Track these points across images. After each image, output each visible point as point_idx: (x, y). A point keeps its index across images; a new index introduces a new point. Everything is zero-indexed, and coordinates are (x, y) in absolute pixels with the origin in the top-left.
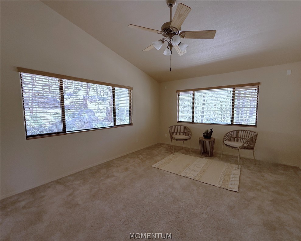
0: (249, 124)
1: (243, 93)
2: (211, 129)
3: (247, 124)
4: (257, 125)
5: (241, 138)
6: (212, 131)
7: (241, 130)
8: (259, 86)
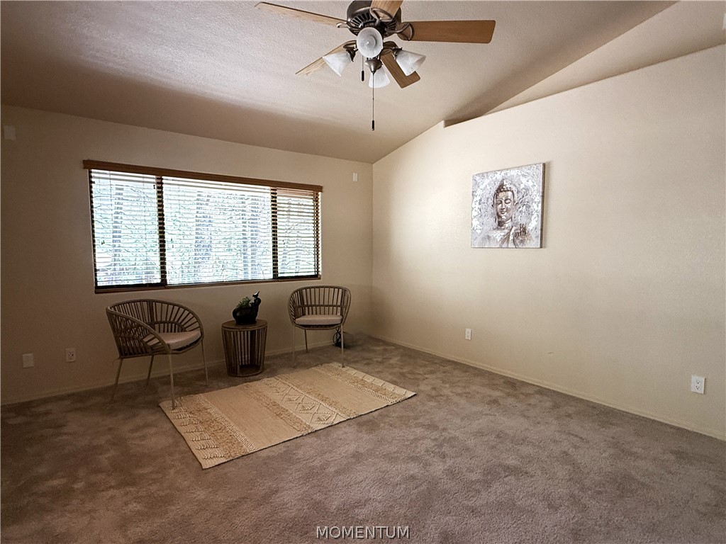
0: (299, 274)
1: (294, 204)
2: (256, 296)
3: (296, 274)
4: (320, 273)
5: (308, 306)
6: (259, 301)
7: (306, 288)
8: (320, 193)
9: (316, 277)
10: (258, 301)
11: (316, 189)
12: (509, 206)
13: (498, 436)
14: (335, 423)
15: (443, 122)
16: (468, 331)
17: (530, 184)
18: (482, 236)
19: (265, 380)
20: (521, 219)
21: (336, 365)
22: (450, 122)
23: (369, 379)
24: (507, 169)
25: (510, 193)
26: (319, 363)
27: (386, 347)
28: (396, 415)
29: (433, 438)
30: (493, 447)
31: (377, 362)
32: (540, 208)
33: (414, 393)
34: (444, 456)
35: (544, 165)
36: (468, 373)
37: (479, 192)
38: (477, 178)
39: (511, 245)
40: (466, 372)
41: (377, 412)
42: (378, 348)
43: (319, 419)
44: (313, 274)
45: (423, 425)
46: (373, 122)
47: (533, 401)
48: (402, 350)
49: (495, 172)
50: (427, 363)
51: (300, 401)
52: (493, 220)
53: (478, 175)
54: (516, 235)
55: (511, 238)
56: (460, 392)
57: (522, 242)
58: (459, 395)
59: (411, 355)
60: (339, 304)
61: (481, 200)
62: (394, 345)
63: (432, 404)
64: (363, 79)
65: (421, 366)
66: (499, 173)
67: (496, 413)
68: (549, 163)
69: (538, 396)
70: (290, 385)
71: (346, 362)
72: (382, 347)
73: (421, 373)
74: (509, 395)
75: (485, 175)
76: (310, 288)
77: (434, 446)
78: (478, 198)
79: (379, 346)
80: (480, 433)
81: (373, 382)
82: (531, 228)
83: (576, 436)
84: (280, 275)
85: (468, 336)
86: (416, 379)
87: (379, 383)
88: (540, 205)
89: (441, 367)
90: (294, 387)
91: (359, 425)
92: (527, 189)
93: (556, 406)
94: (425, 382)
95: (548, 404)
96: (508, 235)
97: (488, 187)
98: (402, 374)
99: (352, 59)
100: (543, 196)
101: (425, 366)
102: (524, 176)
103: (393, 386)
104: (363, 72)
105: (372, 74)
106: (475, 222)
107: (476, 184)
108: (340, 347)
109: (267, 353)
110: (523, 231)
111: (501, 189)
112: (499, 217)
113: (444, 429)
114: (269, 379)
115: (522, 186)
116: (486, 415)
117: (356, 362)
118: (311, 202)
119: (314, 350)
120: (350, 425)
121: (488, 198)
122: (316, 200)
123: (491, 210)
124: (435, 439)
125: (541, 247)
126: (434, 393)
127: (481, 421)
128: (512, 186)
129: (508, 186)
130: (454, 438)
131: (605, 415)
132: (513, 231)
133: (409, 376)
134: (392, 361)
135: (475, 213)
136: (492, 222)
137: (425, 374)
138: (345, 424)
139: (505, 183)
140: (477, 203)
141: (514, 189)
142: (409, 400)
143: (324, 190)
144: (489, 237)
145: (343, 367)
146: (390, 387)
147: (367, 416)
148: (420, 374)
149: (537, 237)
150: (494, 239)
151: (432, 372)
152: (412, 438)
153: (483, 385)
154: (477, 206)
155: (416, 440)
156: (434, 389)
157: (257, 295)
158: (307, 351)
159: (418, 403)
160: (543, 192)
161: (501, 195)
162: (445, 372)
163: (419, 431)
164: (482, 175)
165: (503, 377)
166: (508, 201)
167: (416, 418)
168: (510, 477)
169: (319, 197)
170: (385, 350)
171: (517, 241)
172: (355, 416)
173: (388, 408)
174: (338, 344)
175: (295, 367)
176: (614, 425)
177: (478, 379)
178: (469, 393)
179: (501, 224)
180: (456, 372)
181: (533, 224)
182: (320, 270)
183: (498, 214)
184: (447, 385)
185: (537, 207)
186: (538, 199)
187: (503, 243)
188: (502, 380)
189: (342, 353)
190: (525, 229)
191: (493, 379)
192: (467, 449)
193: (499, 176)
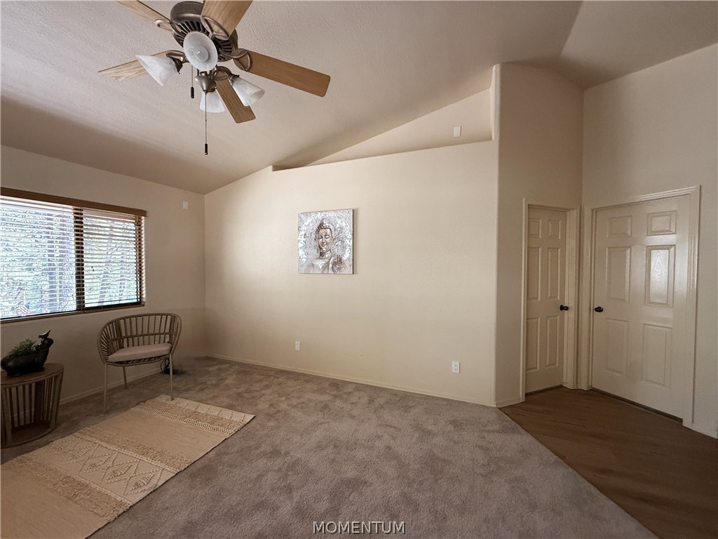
2: (45, 337)
4: (144, 300)
5: (128, 338)
6: (51, 342)
7: (124, 319)
8: (143, 218)
9: (139, 303)
10: (47, 342)
11: (138, 214)
12: (328, 240)
13: (336, 447)
14: (160, 484)
15: (271, 167)
16: (298, 343)
17: (344, 224)
18: (307, 264)
19: (57, 442)
20: (337, 251)
21: (163, 399)
22: (277, 167)
23: (203, 409)
24: (326, 211)
25: (328, 230)
26: (141, 400)
27: (221, 366)
28: (236, 449)
29: (276, 468)
30: (333, 461)
31: (212, 385)
32: (351, 243)
33: (253, 416)
34: (289, 490)
35: (353, 210)
36: (300, 382)
37: (303, 228)
38: (302, 216)
39: (331, 271)
40: (298, 380)
41: (214, 452)
42: (211, 369)
43: (137, 485)
44: (135, 301)
45: (264, 454)
46: (206, 145)
47: (354, 399)
48: (237, 367)
49: (316, 212)
50: (262, 377)
51: (110, 464)
52: (316, 251)
53: (302, 213)
54: (334, 264)
55: (331, 266)
56: (295, 403)
57: (339, 269)
58: (295, 407)
59: (246, 370)
60: (167, 331)
61: (305, 234)
62: (229, 362)
63: (272, 424)
64: (193, 96)
65: (257, 382)
66: (319, 213)
67: (328, 420)
68: (357, 209)
69: (356, 393)
70: (97, 441)
71: (176, 393)
72: (216, 367)
73: (257, 389)
74: (335, 397)
75: (309, 214)
76: (130, 317)
77: (279, 480)
78: (303, 233)
79: (213, 365)
80: (319, 447)
81: (209, 412)
82: (345, 258)
83: (391, 427)
84: (86, 306)
85: (297, 348)
86: (253, 397)
87: (214, 411)
88: (351, 241)
89: (276, 379)
90: (103, 444)
91: (192, 476)
92: (341, 228)
93: (371, 401)
94: (262, 399)
95: (365, 399)
96: (328, 263)
97: (311, 225)
98: (239, 394)
99: (178, 71)
100: (353, 234)
101: (261, 381)
102: (338, 217)
103: (230, 411)
104: (192, 89)
105: (204, 93)
106: (301, 252)
107: (301, 221)
108: (169, 373)
109: (63, 401)
110: (339, 261)
111: (321, 226)
112: (321, 249)
113: (287, 453)
114: (63, 440)
115: (338, 226)
116: (321, 423)
117: (187, 390)
118: (132, 226)
119: (134, 384)
120: (180, 481)
121: (311, 233)
122: (138, 224)
123: (314, 243)
124: (280, 470)
125: (353, 273)
126: (272, 410)
127: (318, 432)
128: (330, 225)
129: (327, 224)
130: (297, 462)
131: (403, 400)
132: (332, 260)
133: (246, 395)
134: (228, 382)
135: (300, 245)
136: (315, 252)
137: (261, 390)
138: (173, 482)
139: (324, 222)
140: (303, 237)
141: (331, 227)
142: (248, 425)
143: (147, 214)
144: (313, 265)
145: (172, 400)
146: (227, 414)
147: (202, 461)
148: (257, 391)
149: (350, 265)
150: (317, 266)
151: (267, 387)
152: (255, 476)
153: (314, 392)
154: (303, 239)
155: (260, 476)
156: (271, 405)
157: (47, 334)
158: (126, 386)
159: (258, 427)
160: (353, 231)
161: (321, 231)
162: (279, 384)
163: (261, 463)
164: (306, 214)
165: (328, 379)
166: (327, 237)
167: (258, 447)
168: (353, 494)
169: (143, 221)
170: (220, 370)
171: (335, 269)
172: (187, 465)
173: (226, 442)
174: (167, 371)
175: (107, 412)
176: (411, 407)
177: (309, 386)
178: (304, 403)
179: (322, 254)
180: (290, 383)
181: (347, 255)
182: (144, 296)
183: (319, 247)
184: (283, 399)
185: (349, 243)
186: (350, 236)
187: (324, 269)
188: (328, 383)
189: (172, 380)
190: (340, 260)
191: (320, 383)
192: (311, 472)
193: (320, 216)
